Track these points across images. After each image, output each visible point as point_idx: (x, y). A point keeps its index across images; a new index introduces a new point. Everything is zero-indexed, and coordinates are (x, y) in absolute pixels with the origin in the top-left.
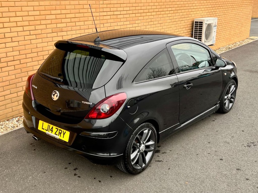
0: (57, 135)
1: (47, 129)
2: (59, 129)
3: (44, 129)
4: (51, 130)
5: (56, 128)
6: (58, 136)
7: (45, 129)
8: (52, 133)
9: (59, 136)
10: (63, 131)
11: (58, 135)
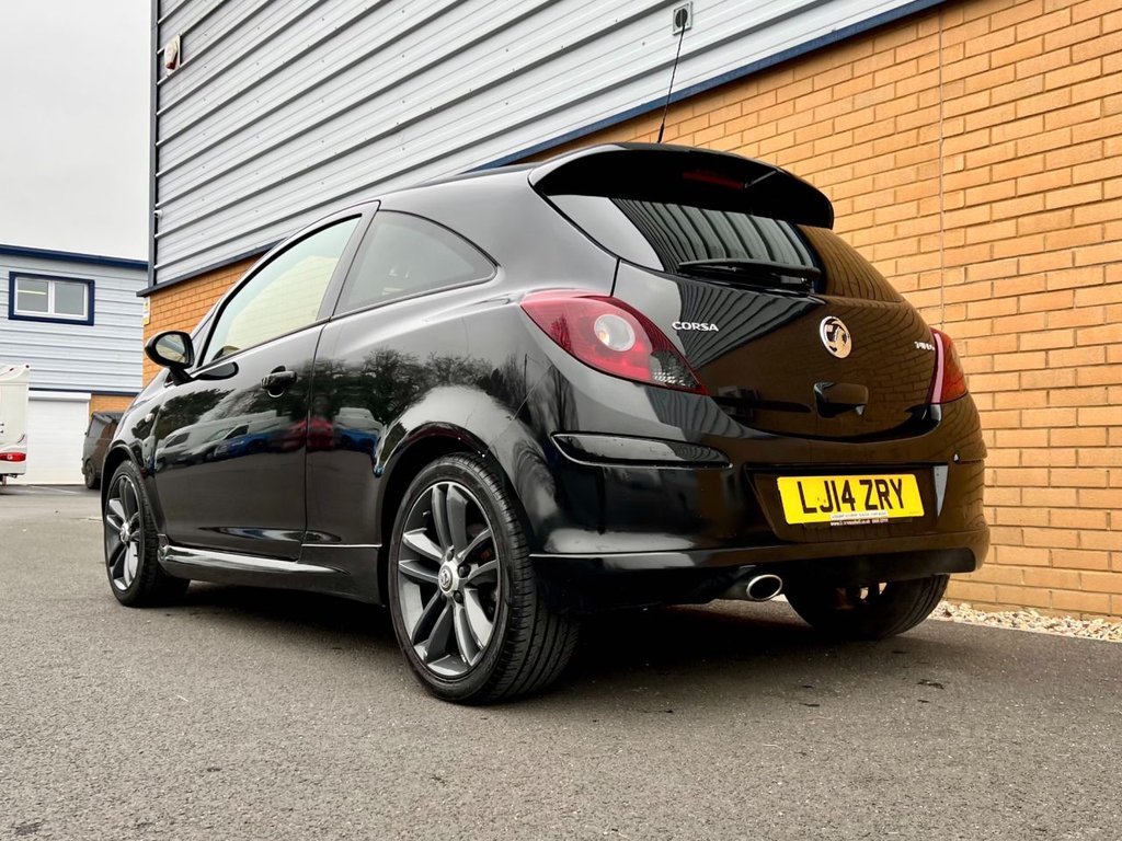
0: (875, 507)
1: (827, 505)
2: (873, 478)
3: (813, 510)
4: (845, 500)
5: (862, 482)
6: (880, 511)
7: (819, 510)
8: (853, 509)
9: (882, 508)
10: (891, 481)
11: (879, 506)
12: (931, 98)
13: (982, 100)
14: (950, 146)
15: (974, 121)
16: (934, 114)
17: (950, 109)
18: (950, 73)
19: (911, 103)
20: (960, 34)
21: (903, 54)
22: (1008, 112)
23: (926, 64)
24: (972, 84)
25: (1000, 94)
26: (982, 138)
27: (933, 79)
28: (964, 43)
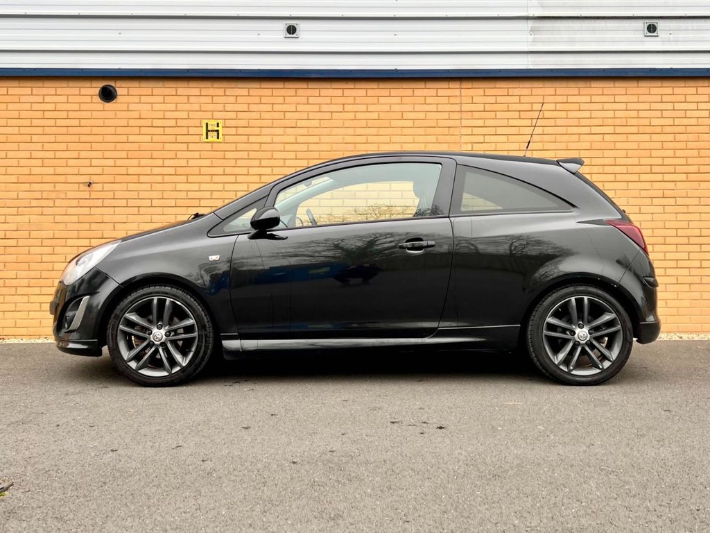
12: (456, 116)
13: (480, 123)
14: (464, 139)
15: (476, 131)
16: (457, 123)
17: (465, 123)
18: (465, 108)
19: (445, 115)
20: (471, 92)
21: (441, 92)
22: (492, 131)
23: (452, 100)
24: (476, 115)
25: (489, 123)
26: (481, 139)
27: (457, 108)
28: (472, 97)
